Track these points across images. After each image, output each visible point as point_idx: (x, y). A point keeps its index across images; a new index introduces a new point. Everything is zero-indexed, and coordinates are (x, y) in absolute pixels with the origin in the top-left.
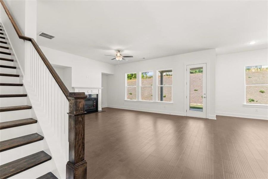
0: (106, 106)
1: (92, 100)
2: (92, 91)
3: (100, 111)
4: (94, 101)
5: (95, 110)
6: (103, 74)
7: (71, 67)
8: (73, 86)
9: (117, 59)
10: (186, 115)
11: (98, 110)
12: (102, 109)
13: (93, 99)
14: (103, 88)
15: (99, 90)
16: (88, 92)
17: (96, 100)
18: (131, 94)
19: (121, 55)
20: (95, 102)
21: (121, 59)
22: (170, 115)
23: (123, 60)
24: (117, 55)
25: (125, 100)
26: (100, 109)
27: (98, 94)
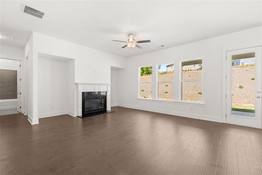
0: (116, 104)
1: (99, 98)
2: (99, 87)
3: (108, 112)
4: (101, 100)
5: (103, 110)
6: (113, 69)
7: (74, 59)
8: (76, 82)
9: (129, 45)
10: (225, 122)
11: (107, 110)
12: (111, 109)
13: (101, 97)
14: (112, 84)
15: (107, 86)
16: (94, 90)
17: (105, 98)
18: (143, 91)
19: (134, 39)
20: (103, 100)
21: (134, 46)
22: (199, 120)
23: (136, 47)
24: (129, 40)
25: (138, 98)
26: (109, 109)
27: (106, 92)
